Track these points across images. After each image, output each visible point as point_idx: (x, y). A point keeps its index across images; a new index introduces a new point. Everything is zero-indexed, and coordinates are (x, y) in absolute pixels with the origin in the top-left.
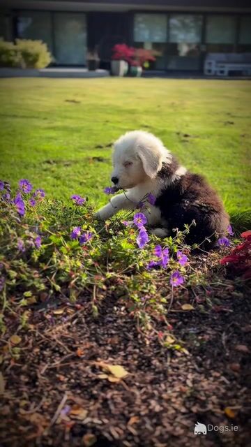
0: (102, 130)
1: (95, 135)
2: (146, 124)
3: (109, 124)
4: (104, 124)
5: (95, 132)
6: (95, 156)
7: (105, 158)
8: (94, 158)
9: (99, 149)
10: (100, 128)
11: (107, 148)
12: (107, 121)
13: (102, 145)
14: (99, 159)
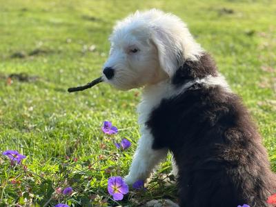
0: (19, 25)
1: (8, 34)
2: (91, 14)
3: (29, 15)
4: (20, 15)
5: (7, 29)
6: (13, 71)
7: (30, 75)
8: (12, 76)
9: (18, 59)
10: (14, 22)
11: (32, 58)
12: (25, 10)
13: (23, 53)
14: (22, 78)
